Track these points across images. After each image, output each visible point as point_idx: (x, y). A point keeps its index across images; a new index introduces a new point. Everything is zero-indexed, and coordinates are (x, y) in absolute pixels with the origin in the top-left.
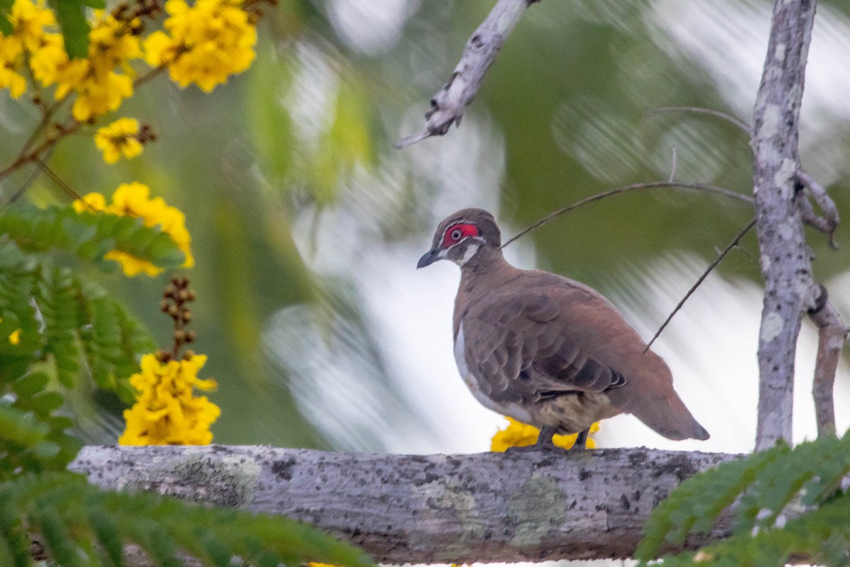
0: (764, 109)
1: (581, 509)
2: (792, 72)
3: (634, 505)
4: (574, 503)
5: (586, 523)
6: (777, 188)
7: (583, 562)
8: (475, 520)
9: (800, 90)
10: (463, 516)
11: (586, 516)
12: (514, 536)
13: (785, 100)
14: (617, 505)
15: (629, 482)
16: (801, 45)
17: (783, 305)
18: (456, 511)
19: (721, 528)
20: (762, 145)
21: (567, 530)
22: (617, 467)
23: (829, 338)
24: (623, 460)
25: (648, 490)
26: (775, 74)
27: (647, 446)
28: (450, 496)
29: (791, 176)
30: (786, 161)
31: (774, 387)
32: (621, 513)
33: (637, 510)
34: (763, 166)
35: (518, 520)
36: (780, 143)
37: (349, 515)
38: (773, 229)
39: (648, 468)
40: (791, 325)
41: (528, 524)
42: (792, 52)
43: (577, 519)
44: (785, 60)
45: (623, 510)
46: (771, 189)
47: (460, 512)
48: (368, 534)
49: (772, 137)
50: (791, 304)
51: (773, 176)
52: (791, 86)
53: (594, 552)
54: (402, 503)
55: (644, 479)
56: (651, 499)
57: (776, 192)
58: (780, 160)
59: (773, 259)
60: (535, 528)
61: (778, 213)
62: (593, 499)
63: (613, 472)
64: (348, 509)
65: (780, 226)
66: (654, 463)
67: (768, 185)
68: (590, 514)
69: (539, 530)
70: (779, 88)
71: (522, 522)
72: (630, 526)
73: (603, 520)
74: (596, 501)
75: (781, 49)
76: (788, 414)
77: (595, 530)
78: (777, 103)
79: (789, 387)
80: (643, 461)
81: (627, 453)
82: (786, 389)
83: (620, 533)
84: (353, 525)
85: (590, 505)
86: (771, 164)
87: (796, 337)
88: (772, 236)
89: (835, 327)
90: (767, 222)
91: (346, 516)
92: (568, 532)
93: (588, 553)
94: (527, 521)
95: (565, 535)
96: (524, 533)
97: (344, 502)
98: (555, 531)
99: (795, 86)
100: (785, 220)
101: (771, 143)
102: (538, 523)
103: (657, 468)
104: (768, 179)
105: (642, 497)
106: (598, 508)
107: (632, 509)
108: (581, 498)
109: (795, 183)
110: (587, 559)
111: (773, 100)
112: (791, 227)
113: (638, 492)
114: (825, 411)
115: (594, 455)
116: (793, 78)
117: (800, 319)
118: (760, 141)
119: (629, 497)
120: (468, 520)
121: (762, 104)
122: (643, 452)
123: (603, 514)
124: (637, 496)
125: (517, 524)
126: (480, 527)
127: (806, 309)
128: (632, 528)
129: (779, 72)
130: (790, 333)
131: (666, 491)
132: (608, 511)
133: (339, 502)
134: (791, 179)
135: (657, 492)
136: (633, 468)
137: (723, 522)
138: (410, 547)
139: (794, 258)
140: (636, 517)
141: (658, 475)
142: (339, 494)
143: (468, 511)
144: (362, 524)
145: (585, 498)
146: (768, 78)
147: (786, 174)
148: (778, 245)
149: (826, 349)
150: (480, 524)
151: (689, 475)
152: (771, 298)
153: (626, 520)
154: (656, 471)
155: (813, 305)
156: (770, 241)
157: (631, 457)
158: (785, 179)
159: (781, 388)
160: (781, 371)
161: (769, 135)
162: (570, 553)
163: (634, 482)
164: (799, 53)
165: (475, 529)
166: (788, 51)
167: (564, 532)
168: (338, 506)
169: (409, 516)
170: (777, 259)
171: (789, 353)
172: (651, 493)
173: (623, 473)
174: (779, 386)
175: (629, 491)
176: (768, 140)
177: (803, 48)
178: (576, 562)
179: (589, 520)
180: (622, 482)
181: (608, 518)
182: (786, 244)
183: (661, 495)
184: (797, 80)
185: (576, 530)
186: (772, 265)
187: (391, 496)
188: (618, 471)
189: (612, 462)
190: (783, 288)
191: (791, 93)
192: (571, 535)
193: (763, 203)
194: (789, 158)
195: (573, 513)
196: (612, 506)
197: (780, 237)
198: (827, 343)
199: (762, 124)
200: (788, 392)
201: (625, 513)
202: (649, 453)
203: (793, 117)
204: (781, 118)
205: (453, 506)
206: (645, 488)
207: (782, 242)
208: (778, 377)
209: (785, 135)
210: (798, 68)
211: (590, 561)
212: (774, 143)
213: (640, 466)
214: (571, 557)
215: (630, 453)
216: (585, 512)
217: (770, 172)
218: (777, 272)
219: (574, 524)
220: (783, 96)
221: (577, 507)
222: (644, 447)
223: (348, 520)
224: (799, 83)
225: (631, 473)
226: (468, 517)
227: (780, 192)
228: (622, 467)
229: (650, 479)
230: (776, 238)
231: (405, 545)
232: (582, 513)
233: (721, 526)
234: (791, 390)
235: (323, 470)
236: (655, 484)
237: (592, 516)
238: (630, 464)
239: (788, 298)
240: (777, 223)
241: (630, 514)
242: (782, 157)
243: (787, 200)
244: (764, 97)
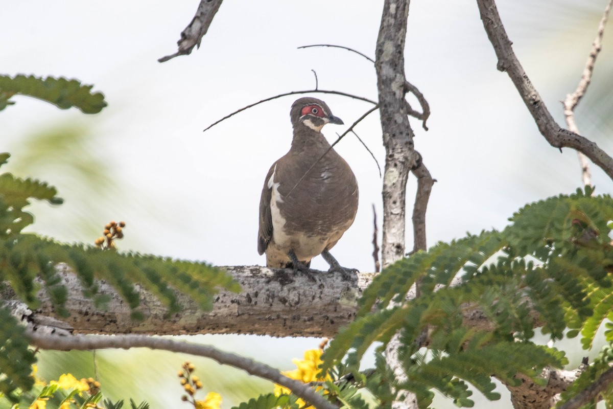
0: (383, 43)
1: (222, 302)
2: (401, 21)
3: (254, 300)
4: (218, 298)
5: (224, 311)
6: (393, 92)
7: (221, 335)
8: (158, 308)
9: (405, 32)
10: (151, 305)
11: (225, 306)
12: (181, 318)
13: (397, 38)
14: (244, 299)
15: (252, 286)
16: (405, 5)
17: (398, 163)
18: (146, 301)
19: (306, 316)
20: (383, 65)
21: (213, 314)
22: (243, 277)
23: (424, 185)
24: (247, 273)
25: (263, 291)
26: (390, 22)
27: (259, 265)
28: (143, 293)
29: (401, 84)
30: (398, 75)
31: (394, 212)
32: (246, 306)
33: (256, 303)
34: (384, 78)
35: (184, 308)
36: (394, 64)
37: (82, 303)
38: (391, 116)
39: (262, 277)
40: (403, 176)
41: (190, 311)
42: (400, 8)
43: (219, 308)
44: (396, 14)
45: (247, 303)
46: (389, 92)
47: (149, 302)
48: (93, 315)
49: (389, 61)
50: (403, 163)
51: (390, 84)
52: (400, 30)
53: (228, 329)
54: (114, 296)
55: (260, 285)
56: (265, 296)
57: (392, 94)
58: (394, 74)
59: (391, 135)
60: (194, 313)
61: (394, 107)
62: (229, 296)
63: (241, 279)
64: (81, 299)
65: (396, 115)
66: (266, 275)
67: (388, 90)
68: (228, 305)
69: (197, 314)
70: (392, 30)
71: (186, 309)
72: (251, 313)
73: (235, 308)
74: (231, 297)
75: (393, 7)
76: (403, 229)
77: (230, 315)
78: (391, 40)
79: (403, 213)
80: (259, 273)
81: (248, 268)
82: (401, 215)
83: (246, 317)
84: (84, 309)
85: (228, 300)
86: (389, 77)
87: (406, 183)
88: (390, 121)
89: (428, 178)
90: (387, 112)
91: (80, 303)
92: (214, 316)
93: (224, 330)
94: (189, 309)
95: (212, 318)
96: (188, 316)
97: (79, 295)
98: (207, 315)
99: (402, 30)
100: (398, 112)
101: (389, 64)
102: (196, 310)
103: (268, 277)
104: (387, 86)
105: (259, 295)
106: (233, 302)
107: (253, 303)
108: (222, 295)
109: (404, 88)
110: (223, 333)
111: (389, 38)
112: (402, 116)
113: (257, 292)
114: (420, 230)
115: (228, 269)
116: (401, 24)
117: (408, 172)
118: (382, 63)
119: (251, 295)
120: (154, 307)
121: (382, 40)
122: (258, 268)
123: (236, 305)
124: (256, 295)
125: (183, 311)
126: (161, 312)
127: (411, 167)
128: (252, 315)
129: (392, 21)
130: (402, 181)
131: (274, 292)
132: (239, 304)
133: (76, 295)
134: (401, 86)
135: (268, 292)
136: (253, 277)
137: (308, 311)
138: (118, 323)
139: (404, 135)
140: (255, 308)
141: (268, 282)
142: (76, 290)
143: (153, 302)
144: (90, 308)
145: (225, 295)
146: (385, 24)
147: (398, 83)
148: (394, 127)
149: (422, 192)
150: (161, 310)
151: (287, 282)
152: (390, 159)
153: (249, 310)
154: (267, 280)
155: (415, 164)
156: (389, 124)
157: (252, 271)
158: (398, 86)
159: (398, 214)
160: (398, 204)
161: (387, 59)
162: (214, 329)
163: (254, 286)
164: (404, 9)
165: (158, 313)
166: (397, 8)
167: (211, 316)
168: (76, 297)
169: (118, 304)
170: (394, 135)
171: (402, 193)
172: (265, 293)
173: (247, 280)
174: (396, 213)
175: (251, 291)
176: (387, 63)
177: (406, 7)
178: (217, 335)
179: (226, 309)
180: (247, 286)
181: (238, 308)
182: (399, 125)
183: (270, 294)
184: (403, 26)
185: (219, 315)
186: (390, 139)
187: (108, 292)
188: (244, 279)
189: (240, 274)
190: (398, 153)
191: (400, 34)
192: (216, 318)
193: (385, 100)
194: (400, 73)
195: (217, 304)
196: (241, 301)
197: (396, 121)
198: (423, 187)
199: (382, 53)
200: (402, 217)
201: (249, 305)
202: (261, 269)
203: (401, 48)
204: (394, 49)
205: (145, 298)
206: (261, 290)
207: (397, 125)
208: (396, 207)
209: (397, 60)
210: (403, 19)
211: (225, 334)
212: (390, 64)
213: (257, 276)
214: (214, 332)
215: (250, 268)
216: (225, 304)
217: (389, 82)
218: (394, 143)
219: (218, 311)
220: (395, 36)
221: (220, 301)
222: (257, 266)
223: (82, 306)
224: (404, 28)
225: (252, 279)
226: (154, 305)
227: (394, 94)
228: (247, 277)
229: (264, 284)
230: (393, 122)
231: (115, 322)
232: (223, 304)
233: (306, 314)
234: (404, 216)
235: (66, 275)
236: (267, 288)
237: (229, 306)
238: (251, 275)
239: (401, 159)
240: (394, 113)
241: (252, 306)
242: (395, 73)
243: (399, 99)
244: (383, 36)
